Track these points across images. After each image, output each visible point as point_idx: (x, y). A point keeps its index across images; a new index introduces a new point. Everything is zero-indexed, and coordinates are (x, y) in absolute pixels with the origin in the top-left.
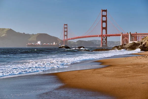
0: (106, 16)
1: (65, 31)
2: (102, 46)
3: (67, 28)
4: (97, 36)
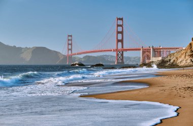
1: (69, 44)
3: (71, 40)
4: (111, 51)
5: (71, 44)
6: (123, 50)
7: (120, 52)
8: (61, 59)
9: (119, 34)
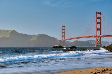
0: (100, 18)
1: (63, 32)
2: (97, 45)
3: (64, 29)
6: (101, 36)
7: (99, 38)
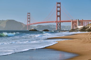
0: (60, 7)
1: (28, 18)
2: (57, 29)
3: (30, 16)
4: (53, 22)
5: (30, 18)
6: (61, 22)
7: (59, 23)
8: (24, 27)
9: (58, 12)
